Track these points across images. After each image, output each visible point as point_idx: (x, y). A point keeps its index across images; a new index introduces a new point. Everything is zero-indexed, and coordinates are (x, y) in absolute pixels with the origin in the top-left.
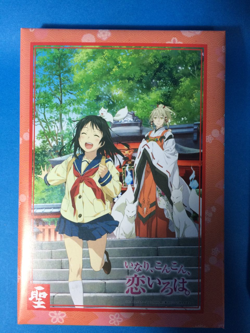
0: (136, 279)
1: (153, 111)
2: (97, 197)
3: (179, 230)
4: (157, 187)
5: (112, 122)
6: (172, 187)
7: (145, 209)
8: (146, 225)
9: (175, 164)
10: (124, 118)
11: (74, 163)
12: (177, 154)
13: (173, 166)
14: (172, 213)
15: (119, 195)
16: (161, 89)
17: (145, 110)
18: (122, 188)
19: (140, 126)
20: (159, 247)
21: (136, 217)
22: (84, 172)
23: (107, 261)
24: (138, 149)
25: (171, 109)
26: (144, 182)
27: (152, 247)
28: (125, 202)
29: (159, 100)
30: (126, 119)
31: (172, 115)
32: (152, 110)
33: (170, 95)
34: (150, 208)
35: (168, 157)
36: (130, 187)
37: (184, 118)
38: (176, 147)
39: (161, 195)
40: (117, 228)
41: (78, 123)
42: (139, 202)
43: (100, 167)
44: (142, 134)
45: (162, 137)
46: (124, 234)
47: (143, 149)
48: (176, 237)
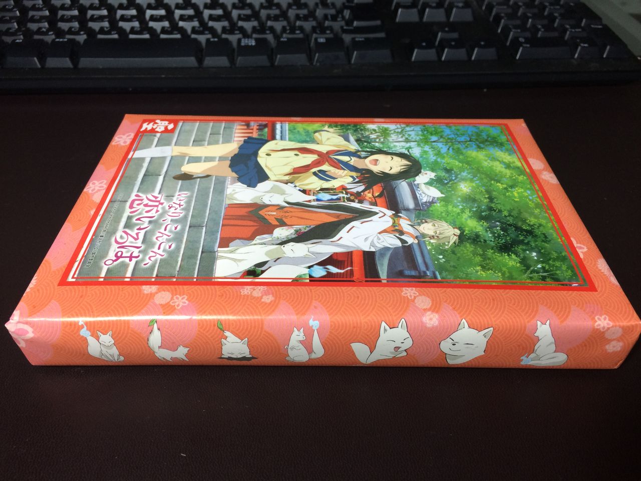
0: (157, 204)
1: (444, 222)
2: (294, 169)
3: (232, 252)
4: (312, 226)
5: (416, 183)
6: (313, 244)
7: (275, 213)
8: (246, 214)
9: (355, 247)
10: (424, 194)
11: (346, 150)
12: (373, 249)
13: (351, 244)
14: (265, 244)
15: (298, 188)
16: (487, 231)
17: (444, 214)
18: (310, 191)
19: (415, 209)
20: (204, 228)
21: (262, 204)
22: (335, 159)
23: (194, 177)
24: (377, 206)
25: (455, 243)
26: (320, 212)
27: (206, 220)
28: (286, 193)
29: (467, 229)
30: (423, 195)
31: (444, 244)
32: (447, 222)
33: (480, 241)
34: (275, 218)
35: (366, 239)
36: (311, 198)
37: (443, 258)
38: (386, 249)
39: (296, 231)
40: (246, 186)
41: (406, 154)
42: (286, 207)
43: (342, 171)
44: (402, 211)
45: (402, 233)
46: (233, 192)
47: (378, 212)
48: (219, 249)
